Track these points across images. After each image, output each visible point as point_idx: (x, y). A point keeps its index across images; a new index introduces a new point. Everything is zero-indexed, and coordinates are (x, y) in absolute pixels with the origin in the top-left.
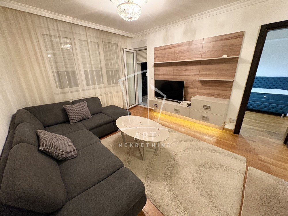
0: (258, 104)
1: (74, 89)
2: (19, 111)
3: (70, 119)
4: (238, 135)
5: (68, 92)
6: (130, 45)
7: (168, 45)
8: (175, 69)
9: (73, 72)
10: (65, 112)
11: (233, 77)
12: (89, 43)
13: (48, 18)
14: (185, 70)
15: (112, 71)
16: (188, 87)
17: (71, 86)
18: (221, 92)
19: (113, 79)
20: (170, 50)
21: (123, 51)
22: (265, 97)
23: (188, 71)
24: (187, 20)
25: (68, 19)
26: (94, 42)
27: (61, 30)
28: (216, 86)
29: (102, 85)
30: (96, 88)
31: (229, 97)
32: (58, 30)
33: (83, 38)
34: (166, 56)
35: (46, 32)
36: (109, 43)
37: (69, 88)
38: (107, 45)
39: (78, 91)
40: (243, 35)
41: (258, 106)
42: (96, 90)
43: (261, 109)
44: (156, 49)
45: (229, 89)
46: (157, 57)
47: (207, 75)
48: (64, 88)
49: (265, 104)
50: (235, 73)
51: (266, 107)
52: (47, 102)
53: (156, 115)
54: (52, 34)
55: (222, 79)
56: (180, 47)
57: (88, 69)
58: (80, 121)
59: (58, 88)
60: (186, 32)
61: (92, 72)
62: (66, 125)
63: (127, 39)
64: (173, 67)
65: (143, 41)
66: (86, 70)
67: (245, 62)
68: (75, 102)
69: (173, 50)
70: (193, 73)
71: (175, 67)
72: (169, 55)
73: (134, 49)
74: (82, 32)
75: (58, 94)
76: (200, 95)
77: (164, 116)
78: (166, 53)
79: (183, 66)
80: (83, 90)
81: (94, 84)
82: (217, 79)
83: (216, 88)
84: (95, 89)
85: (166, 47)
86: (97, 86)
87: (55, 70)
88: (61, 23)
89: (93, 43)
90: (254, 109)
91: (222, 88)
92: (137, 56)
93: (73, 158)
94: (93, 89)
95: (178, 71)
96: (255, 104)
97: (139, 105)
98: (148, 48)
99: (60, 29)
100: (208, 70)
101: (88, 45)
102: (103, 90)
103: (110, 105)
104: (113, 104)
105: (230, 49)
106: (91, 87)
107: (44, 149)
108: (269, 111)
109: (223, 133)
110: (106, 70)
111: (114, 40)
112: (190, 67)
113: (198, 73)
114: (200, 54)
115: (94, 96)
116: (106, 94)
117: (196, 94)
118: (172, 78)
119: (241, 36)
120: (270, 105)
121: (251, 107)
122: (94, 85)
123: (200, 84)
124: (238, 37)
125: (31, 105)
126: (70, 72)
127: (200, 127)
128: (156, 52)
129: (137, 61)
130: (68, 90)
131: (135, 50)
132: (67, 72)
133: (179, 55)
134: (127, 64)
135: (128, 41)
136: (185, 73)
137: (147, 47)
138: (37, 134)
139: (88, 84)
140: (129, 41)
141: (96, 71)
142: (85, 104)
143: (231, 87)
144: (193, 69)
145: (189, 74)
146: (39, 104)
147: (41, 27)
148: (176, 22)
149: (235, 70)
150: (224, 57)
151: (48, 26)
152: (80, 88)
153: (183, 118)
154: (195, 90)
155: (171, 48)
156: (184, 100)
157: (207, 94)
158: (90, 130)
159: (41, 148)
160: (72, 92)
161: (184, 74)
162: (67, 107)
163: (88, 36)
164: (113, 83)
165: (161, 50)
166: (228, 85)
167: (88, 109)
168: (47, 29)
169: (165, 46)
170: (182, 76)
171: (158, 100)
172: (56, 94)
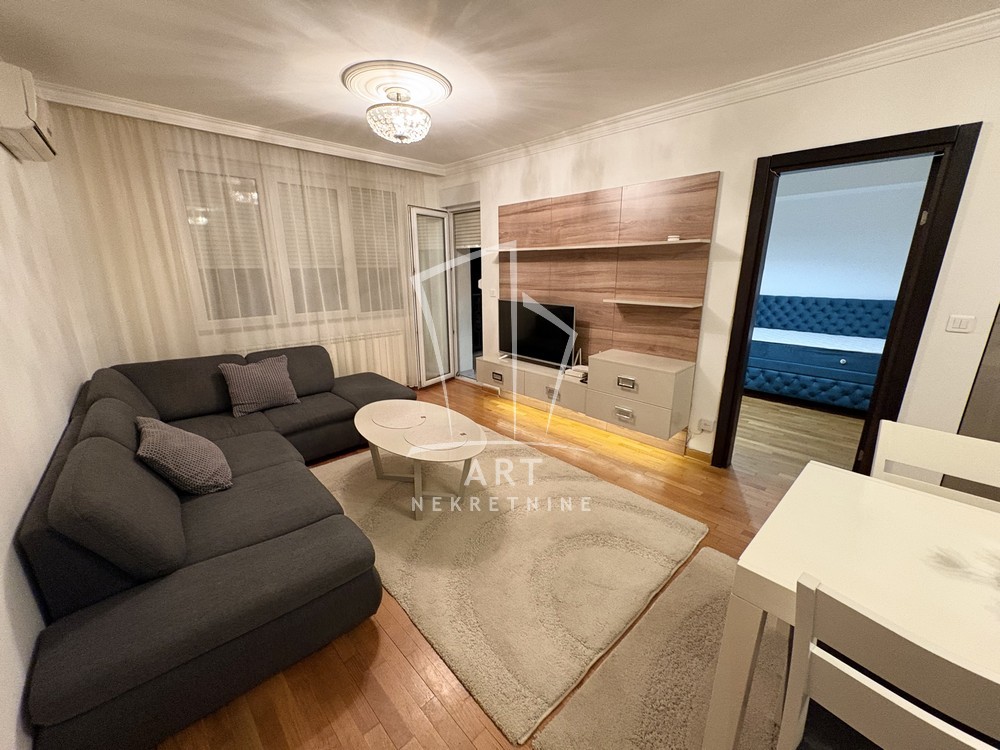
0: (824, 382)
1: (256, 320)
2: (98, 374)
3: (233, 403)
4: (722, 470)
5: (239, 330)
6: (433, 198)
7: (534, 202)
8: (553, 269)
9: (257, 273)
10: (222, 381)
11: (702, 297)
12: (307, 192)
13: (196, 132)
14: (580, 274)
15: (373, 271)
16: (589, 323)
17: (246, 313)
18: (673, 340)
19: (375, 293)
20: (539, 213)
21: (408, 215)
22: (842, 361)
23: (586, 277)
24: (581, 134)
25: (252, 132)
26: (322, 189)
27: (229, 160)
28: (659, 323)
29: (341, 313)
30: (323, 322)
31: (692, 356)
32: (220, 159)
33: (291, 178)
34: (530, 232)
35: (187, 164)
36: (365, 190)
37: (241, 319)
38: (362, 198)
39: (267, 327)
40: (717, 182)
41: (824, 389)
42: (321, 326)
43: (834, 400)
44: (503, 212)
45: (691, 331)
46: (507, 233)
47: (634, 291)
48: (227, 318)
49: (844, 386)
50: (705, 285)
51: (847, 394)
52: (177, 354)
53: (502, 407)
54: (204, 168)
55: (673, 302)
56: (566, 207)
57: (301, 266)
58: (263, 411)
59: (211, 316)
60: (578, 167)
61: (311, 273)
62: (223, 419)
63: (425, 178)
64: (549, 263)
65: (470, 187)
66: (296, 267)
67: (727, 255)
68: (254, 358)
69: (546, 214)
70: (601, 284)
71: (555, 263)
72: (536, 228)
73: (447, 208)
74: (289, 163)
75: (211, 333)
76: (619, 347)
77: (524, 411)
78: (528, 224)
79: (573, 261)
80: (283, 325)
81: (316, 307)
82: (660, 301)
83: (658, 328)
84: (318, 322)
85: (530, 207)
86: (325, 314)
87: (204, 266)
88: (231, 142)
89: (318, 192)
90: (812, 398)
91: (675, 329)
92: (455, 228)
93: (219, 491)
94: (312, 323)
95: (562, 275)
96: (815, 385)
97: (459, 378)
98: (481, 206)
99: (225, 156)
100: (636, 275)
101: (303, 197)
102: (343, 327)
103: (364, 370)
104: (375, 368)
105: (688, 218)
106: (308, 316)
107: (148, 456)
108: (856, 407)
109: (685, 466)
110: (358, 269)
111: (381, 183)
112: (590, 266)
113: (612, 283)
114: (615, 231)
115: (316, 344)
116: (351, 340)
117: (608, 344)
118: (547, 298)
119: (710, 184)
120: (858, 388)
121: (804, 392)
122: (316, 311)
123: (619, 317)
124: (707, 186)
125: (132, 359)
126: (247, 272)
127: (621, 445)
128: (504, 219)
129: (455, 242)
130: (238, 322)
131: (448, 210)
132: (240, 273)
133: (563, 231)
134: (419, 251)
135: (429, 183)
136: (580, 282)
137: (479, 202)
138: (136, 425)
139: (299, 309)
140: (429, 185)
141: (323, 271)
142: (283, 363)
143: (698, 327)
144: (599, 272)
145: (588, 285)
146: (154, 357)
147: (175, 152)
148: (552, 140)
149: (704, 276)
150: (673, 239)
151: (194, 150)
152: (273, 319)
153: (580, 418)
154: (608, 334)
155: (542, 208)
156: (578, 364)
157: (637, 347)
158: (285, 435)
159: (140, 452)
160: (249, 329)
161: (578, 286)
162: (230, 369)
163: (303, 173)
164: (377, 308)
165: (516, 213)
166: (688, 320)
167: (290, 378)
168: (191, 157)
169: (527, 203)
170: (573, 290)
171: (505, 361)
172: (202, 333)
